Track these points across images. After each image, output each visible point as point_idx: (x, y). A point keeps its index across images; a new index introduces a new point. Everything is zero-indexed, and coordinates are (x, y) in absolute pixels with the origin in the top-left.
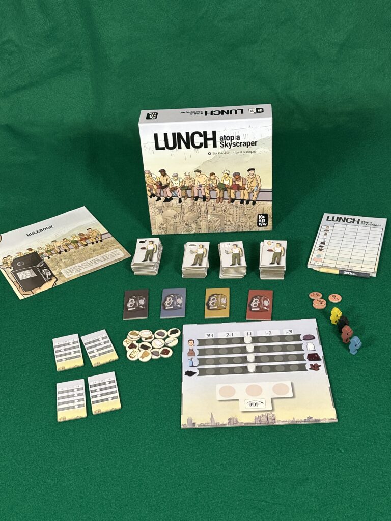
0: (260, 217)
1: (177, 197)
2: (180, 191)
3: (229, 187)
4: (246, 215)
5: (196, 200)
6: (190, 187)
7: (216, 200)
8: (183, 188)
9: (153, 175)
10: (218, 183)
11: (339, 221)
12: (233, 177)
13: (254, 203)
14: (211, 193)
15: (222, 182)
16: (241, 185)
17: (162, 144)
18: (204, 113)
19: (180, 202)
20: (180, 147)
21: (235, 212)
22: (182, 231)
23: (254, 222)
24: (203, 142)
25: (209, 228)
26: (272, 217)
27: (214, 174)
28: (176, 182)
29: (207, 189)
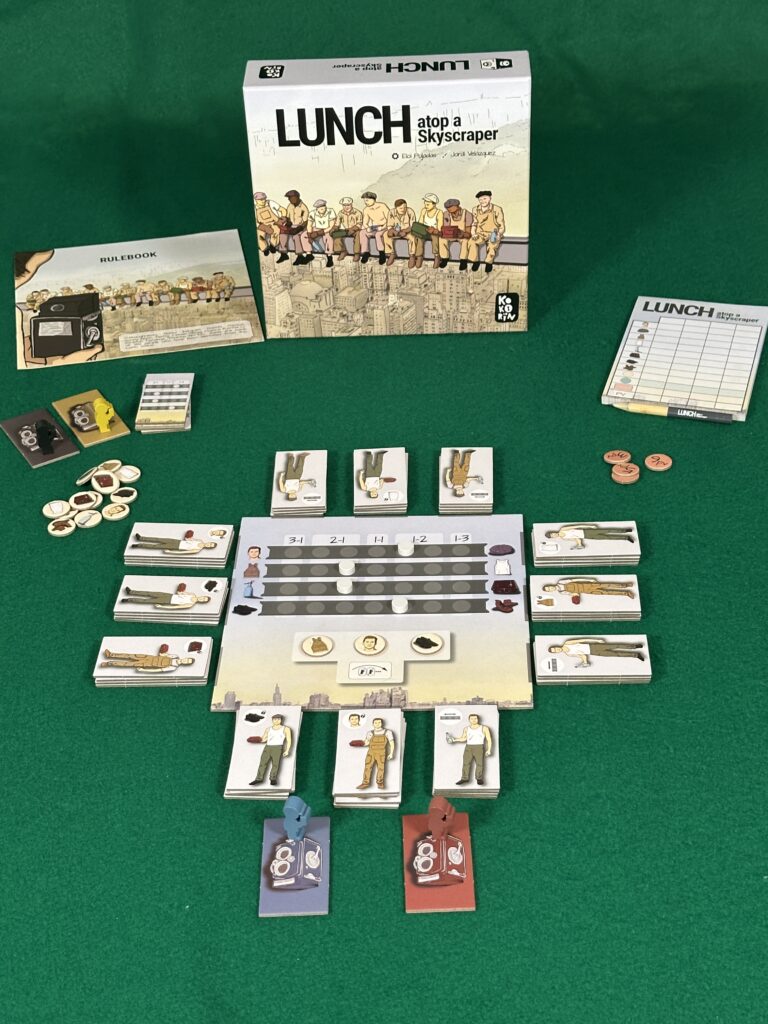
0: (501, 300)
1: (323, 253)
2: (330, 241)
3: (436, 232)
4: (471, 294)
5: (364, 261)
6: (351, 232)
7: (407, 261)
8: (336, 233)
9: (272, 205)
10: (411, 222)
11: (671, 311)
12: (445, 210)
13: (489, 268)
14: (396, 246)
15: (421, 222)
16: (462, 227)
17: (292, 134)
18: (384, 68)
19: (330, 263)
20: (331, 142)
21: (448, 289)
22: (331, 330)
23: (489, 311)
24: (381, 129)
25: (391, 324)
26: (526, 300)
27: (405, 202)
28: (322, 220)
29: (389, 237)
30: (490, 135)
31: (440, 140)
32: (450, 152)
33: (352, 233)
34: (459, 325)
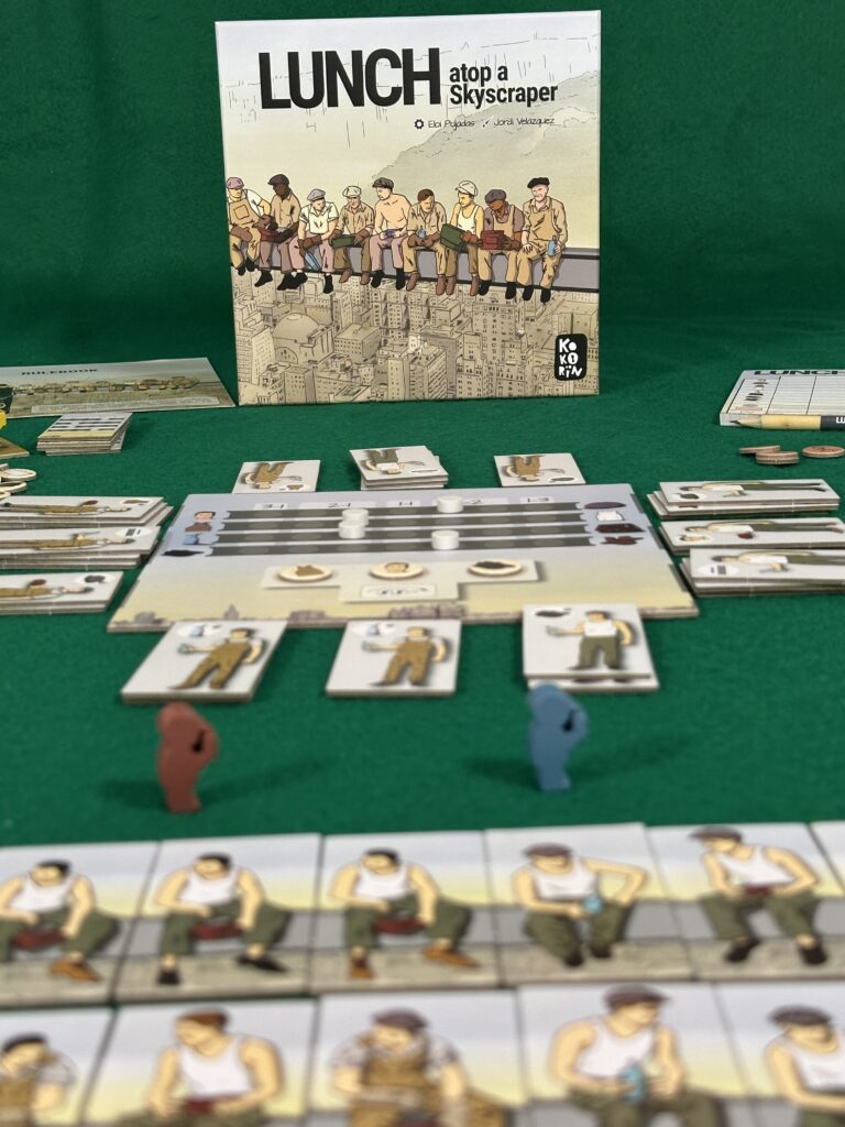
0: (562, 345)
1: (320, 271)
2: (329, 251)
3: (474, 240)
4: (521, 336)
5: (376, 284)
6: (358, 239)
7: (434, 284)
8: (338, 239)
9: (251, 196)
10: (440, 224)
12: (485, 206)
13: (546, 297)
14: (420, 258)
15: (454, 224)
16: (509, 233)
17: (281, 90)
19: (328, 288)
20: (333, 102)
21: (489, 329)
22: (329, 393)
23: (546, 362)
24: (401, 84)
25: (412, 383)
26: (597, 346)
27: (431, 193)
28: (318, 220)
29: (410, 247)
30: (547, 93)
31: (480, 99)
32: (493, 118)
33: (359, 241)
34: (506, 384)
